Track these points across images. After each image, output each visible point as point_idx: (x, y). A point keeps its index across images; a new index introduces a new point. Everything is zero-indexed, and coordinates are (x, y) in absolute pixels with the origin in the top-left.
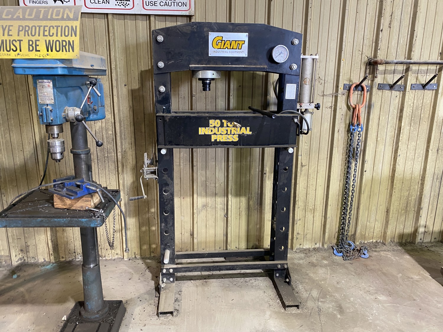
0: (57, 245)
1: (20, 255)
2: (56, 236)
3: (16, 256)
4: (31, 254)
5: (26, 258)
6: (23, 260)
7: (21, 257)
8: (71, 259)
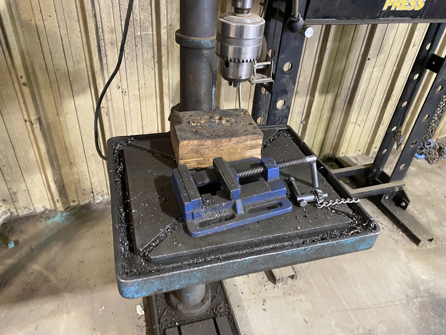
0: (63, 186)
1: (3, 207)
2: (60, 174)
4: (22, 202)
5: (14, 210)
6: (9, 214)
7: (5, 210)
8: (86, 202)
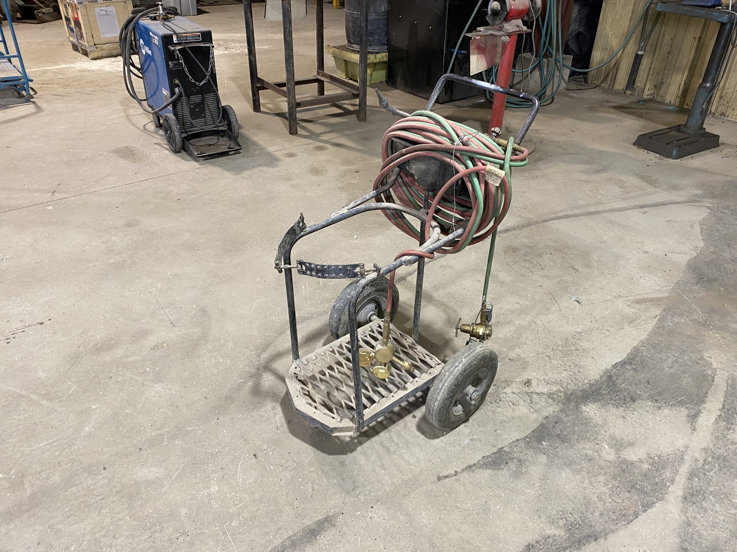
0: (688, 90)
1: (653, 90)
3: (648, 90)
4: (661, 93)
6: (652, 97)
7: (652, 92)
